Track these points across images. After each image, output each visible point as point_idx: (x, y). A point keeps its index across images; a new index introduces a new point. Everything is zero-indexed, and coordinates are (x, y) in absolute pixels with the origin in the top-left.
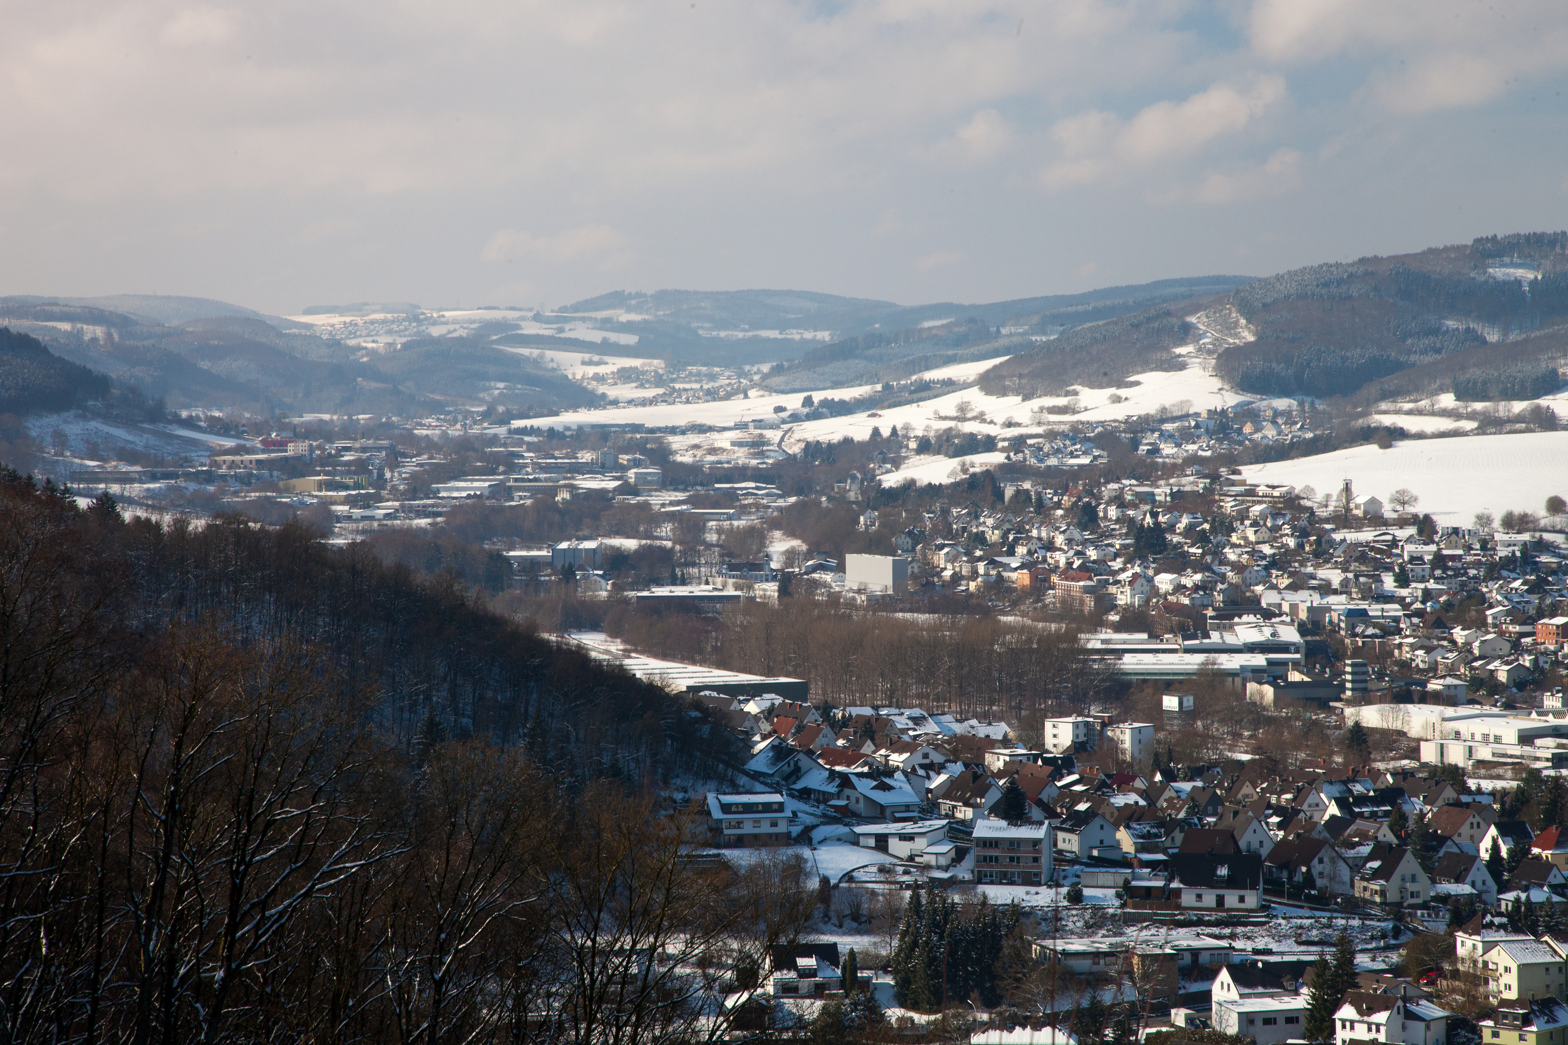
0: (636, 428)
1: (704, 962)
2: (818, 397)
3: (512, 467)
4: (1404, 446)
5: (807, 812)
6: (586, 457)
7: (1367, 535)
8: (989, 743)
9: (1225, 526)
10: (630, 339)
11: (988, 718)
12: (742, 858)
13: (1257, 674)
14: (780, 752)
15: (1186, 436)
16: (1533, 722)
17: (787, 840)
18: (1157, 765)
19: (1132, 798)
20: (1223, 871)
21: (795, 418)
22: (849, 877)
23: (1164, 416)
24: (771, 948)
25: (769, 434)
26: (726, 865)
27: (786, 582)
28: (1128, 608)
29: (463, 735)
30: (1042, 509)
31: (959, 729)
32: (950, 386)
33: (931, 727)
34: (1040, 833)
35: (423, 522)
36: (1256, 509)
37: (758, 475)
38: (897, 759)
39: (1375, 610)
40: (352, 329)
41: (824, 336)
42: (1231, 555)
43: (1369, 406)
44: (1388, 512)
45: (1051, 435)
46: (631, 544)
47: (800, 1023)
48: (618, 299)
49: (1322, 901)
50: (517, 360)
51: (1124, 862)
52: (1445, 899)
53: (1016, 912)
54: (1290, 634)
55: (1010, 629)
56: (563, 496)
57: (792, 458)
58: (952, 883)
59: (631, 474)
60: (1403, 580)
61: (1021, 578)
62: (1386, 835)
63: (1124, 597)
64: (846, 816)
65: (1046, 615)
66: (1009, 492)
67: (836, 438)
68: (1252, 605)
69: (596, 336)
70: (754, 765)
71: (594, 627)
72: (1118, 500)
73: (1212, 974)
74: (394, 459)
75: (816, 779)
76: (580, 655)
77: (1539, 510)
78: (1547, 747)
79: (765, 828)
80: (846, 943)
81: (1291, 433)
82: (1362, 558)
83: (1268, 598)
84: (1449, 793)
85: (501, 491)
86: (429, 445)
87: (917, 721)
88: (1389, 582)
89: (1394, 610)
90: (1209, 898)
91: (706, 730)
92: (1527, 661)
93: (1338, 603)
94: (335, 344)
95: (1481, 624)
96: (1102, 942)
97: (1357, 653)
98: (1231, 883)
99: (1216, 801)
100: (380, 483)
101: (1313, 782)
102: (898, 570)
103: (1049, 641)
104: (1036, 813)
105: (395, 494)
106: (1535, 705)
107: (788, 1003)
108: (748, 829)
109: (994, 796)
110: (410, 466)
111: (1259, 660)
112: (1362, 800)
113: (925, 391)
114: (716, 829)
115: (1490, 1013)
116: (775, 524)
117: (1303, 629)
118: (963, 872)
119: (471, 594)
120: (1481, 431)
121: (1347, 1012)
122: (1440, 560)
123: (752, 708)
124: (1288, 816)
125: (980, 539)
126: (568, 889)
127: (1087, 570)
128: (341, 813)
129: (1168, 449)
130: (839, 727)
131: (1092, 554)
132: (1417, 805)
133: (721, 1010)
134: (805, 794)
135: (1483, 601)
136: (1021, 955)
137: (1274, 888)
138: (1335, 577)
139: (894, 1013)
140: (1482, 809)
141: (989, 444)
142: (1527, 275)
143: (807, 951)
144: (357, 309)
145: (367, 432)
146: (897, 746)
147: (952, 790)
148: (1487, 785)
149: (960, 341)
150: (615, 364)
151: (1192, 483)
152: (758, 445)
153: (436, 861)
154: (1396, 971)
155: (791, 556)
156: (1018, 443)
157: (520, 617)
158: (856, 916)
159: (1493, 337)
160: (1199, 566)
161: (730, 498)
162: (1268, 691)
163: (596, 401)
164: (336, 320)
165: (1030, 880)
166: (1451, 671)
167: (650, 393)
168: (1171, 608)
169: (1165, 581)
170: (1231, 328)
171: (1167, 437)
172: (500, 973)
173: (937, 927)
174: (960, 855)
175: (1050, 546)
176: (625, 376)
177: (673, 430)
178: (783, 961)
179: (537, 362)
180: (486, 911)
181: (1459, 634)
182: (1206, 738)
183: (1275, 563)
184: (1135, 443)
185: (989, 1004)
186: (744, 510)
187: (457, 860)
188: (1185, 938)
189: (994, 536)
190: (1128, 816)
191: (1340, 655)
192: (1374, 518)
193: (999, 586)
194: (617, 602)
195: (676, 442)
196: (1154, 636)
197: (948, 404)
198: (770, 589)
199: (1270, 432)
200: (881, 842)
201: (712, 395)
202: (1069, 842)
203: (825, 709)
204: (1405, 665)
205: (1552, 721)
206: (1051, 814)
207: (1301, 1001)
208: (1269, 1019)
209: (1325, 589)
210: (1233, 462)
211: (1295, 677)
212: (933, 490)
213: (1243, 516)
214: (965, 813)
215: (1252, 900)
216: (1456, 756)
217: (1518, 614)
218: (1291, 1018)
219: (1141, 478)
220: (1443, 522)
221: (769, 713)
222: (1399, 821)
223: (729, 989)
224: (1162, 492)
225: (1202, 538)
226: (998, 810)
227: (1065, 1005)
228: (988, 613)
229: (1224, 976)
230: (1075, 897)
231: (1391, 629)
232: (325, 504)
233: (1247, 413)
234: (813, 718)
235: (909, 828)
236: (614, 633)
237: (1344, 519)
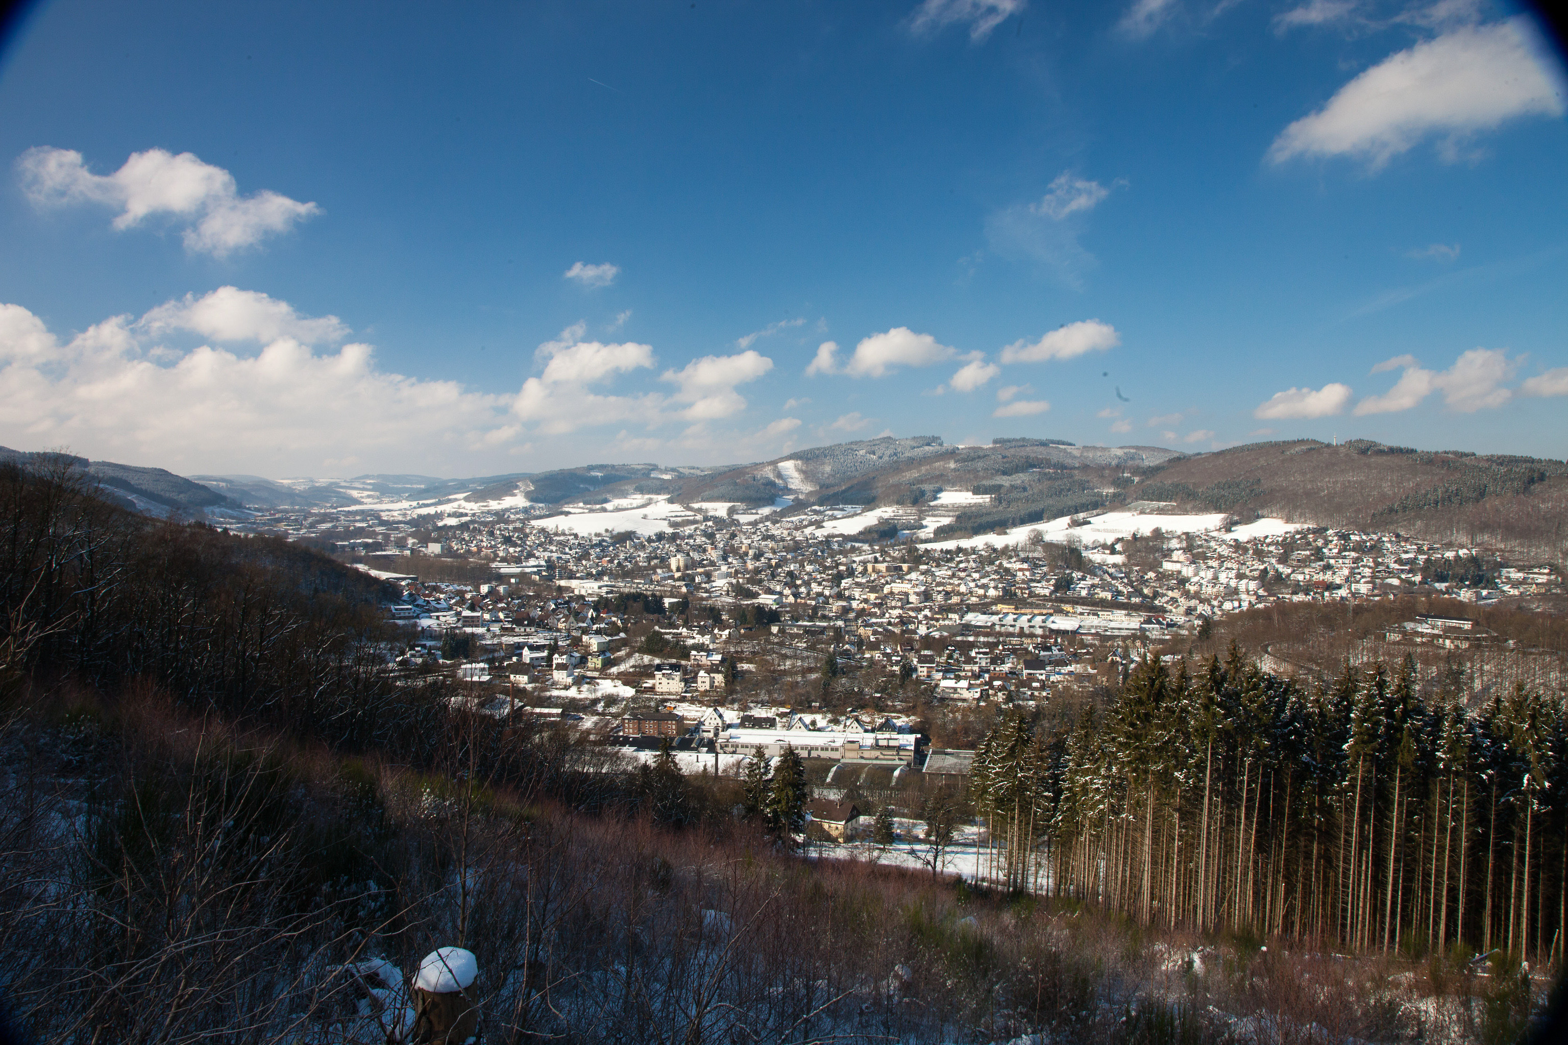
0: (372, 510)
1: (390, 649)
2: (421, 502)
3: (338, 521)
4: (570, 516)
5: (418, 610)
6: (358, 518)
7: (562, 538)
8: (466, 592)
9: (527, 536)
10: (371, 487)
11: (466, 585)
12: (400, 622)
13: (535, 573)
14: (411, 595)
15: (517, 513)
16: (602, 583)
17: (413, 617)
18: (510, 596)
19: (503, 605)
20: (526, 622)
21: (415, 508)
22: (429, 627)
23: (511, 508)
24: (408, 645)
25: (408, 512)
26: (396, 624)
27: (412, 550)
28: (502, 557)
29: (325, 591)
30: (480, 532)
31: (458, 588)
32: (456, 500)
33: (451, 588)
34: (479, 614)
35: (313, 535)
36: (534, 532)
37: (405, 523)
38: (442, 596)
39: (564, 557)
40: (294, 484)
41: (423, 486)
42: (528, 543)
43: (562, 506)
44: (567, 532)
45: (482, 513)
46: (370, 541)
47: (416, 664)
48: (367, 477)
49: (550, 629)
50: (340, 492)
51: (501, 621)
52: (580, 627)
53: (473, 634)
54: (543, 563)
55: (472, 562)
56: (352, 528)
57: (414, 519)
58: (456, 627)
59: (371, 522)
60: (571, 549)
61: (474, 549)
62: (566, 612)
63: (501, 554)
64: (429, 611)
65: (481, 559)
66: (471, 527)
67: (426, 513)
68: (533, 556)
69: (361, 486)
70: (404, 598)
71: (360, 562)
72: (500, 529)
73: (523, 648)
74: (305, 518)
75: (420, 602)
76: (357, 570)
77: (603, 532)
78: (605, 590)
79: (407, 615)
80: (429, 643)
81: (543, 512)
82: (561, 544)
83: (537, 554)
84: (581, 601)
85: (335, 527)
86: (315, 515)
87: (447, 586)
88: (567, 550)
89: (568, 556)
90: (522, 630)
91: (391, 589)
92: (600, 569)
93: (555, 555)
94: (289, 488)
95: (589, 560)
96: (496, 641)
97: (559, 567)
98: (528, 625)
99: (524, 605)
100: (302, 525)
101: (548, 599)
102: (442, 547)
103: (482, 565)
104: (478, 609)
105: (306, 528)
106: (601, 579)
107: (413, 659)
108: (402, 615)
109: (468, 605)
110: (310, 520)
111: (535, 569)
112: (560, 604)
113: (450, 501)
114: (394, 615)
115: (590, 654)
116: (409, 535)
117: (546, 562)
118: (459, 624)
119: (327, 554)
120: (589, 512)
121: (556, 656)
122: (579, 544)
123: (403, 583)
124: (542, 608)
125: (464, 539)
126: (353, 631)
127: (491, 547)
128: (291, 612)
129: (512, 516)
130: (426, 588)
131: (493, 543)
132: (574, 605)
133: (395, 661)
134: (417, 606)
135: (590, 554)
136: (474, 645)
137: (539, 626)
138: (554, 548)
139: (441, 661)
140: (589, 605)
141: (466, 515)
142: (600, 474)
143: (418, 646)
144: (296, 478)
145: (298, 511)
146: (442, 593)
147: (456, 604)
148: (591, 599)
149: (458, 489)
150: (366, 493)
151: (519, 525)
152: (405, 515)
153: (317, 624)
154: (568, 645)
155: (414, 544)
156: (474, 515)
157: (340, 560)
158: (431, 637)
159: (592, 489)
160: (520, 546)
161: (397, 529)
162: (538, 577)
163: (361, 503)
164: (290, 481)
165: (477, 626)
166: (582, 571)
167: (376, 501)
168: (513, 557)
169: (511, 550)
170: (528, 486)
171: (512, 513)
172: (335, 653)
173: (452, 639)
174: (459, 620)
175: (482, 541)
176: (369, 497)
177: (382, 511)
178: (412, 648)
179: (345, 493)
180: (331, 637)
181: (584, 562)
182: (522, 589)
183: (539, 545)
184: (504, 515)
185: (466, 658)
186: (401, 532)
187: (322, 624)
188: (516, 640)
189: (467, 538)
190: (502, 609)
191: (555, 568)
192: (564, 534)
193: (469, 551)
194: (367, 556)
195: (383, 514)
196: (509, 564)
197: (455, 504)
198: (408, 552)
199: (538, 512)
200: (438, 617)
201: (392, 502)
202: (487, 616)
203: (423, 584)
204: (571, 570)
205: (606, 583)
206: (482, 609)
207: (545, 654)
208: (537, 659)
209: (552, 552)
210: (528, 519)
211: (544, 573)
212: (451, 527)
213: (531, 533)
214: (459, 609)
215: (533, 629)
216: (583, 593)
217: (598, 557)
218: (542, 658)
219: (505, 524)
220: (580, 535)
221: (408, 585)
222: (569, 609)
223: (397, 656)
224: (511, 527)
225: (521, 539)
226: (469, 609)
227: (485, 657)
228: (466, 558)
229: (526, 648)
230: (488, 630)
231: (567, 561)
232: (287, 530)
233: (532, 507)
234: (419, 586)
235: (445, 614)
236: (366, 564)
237: (556, 534)
